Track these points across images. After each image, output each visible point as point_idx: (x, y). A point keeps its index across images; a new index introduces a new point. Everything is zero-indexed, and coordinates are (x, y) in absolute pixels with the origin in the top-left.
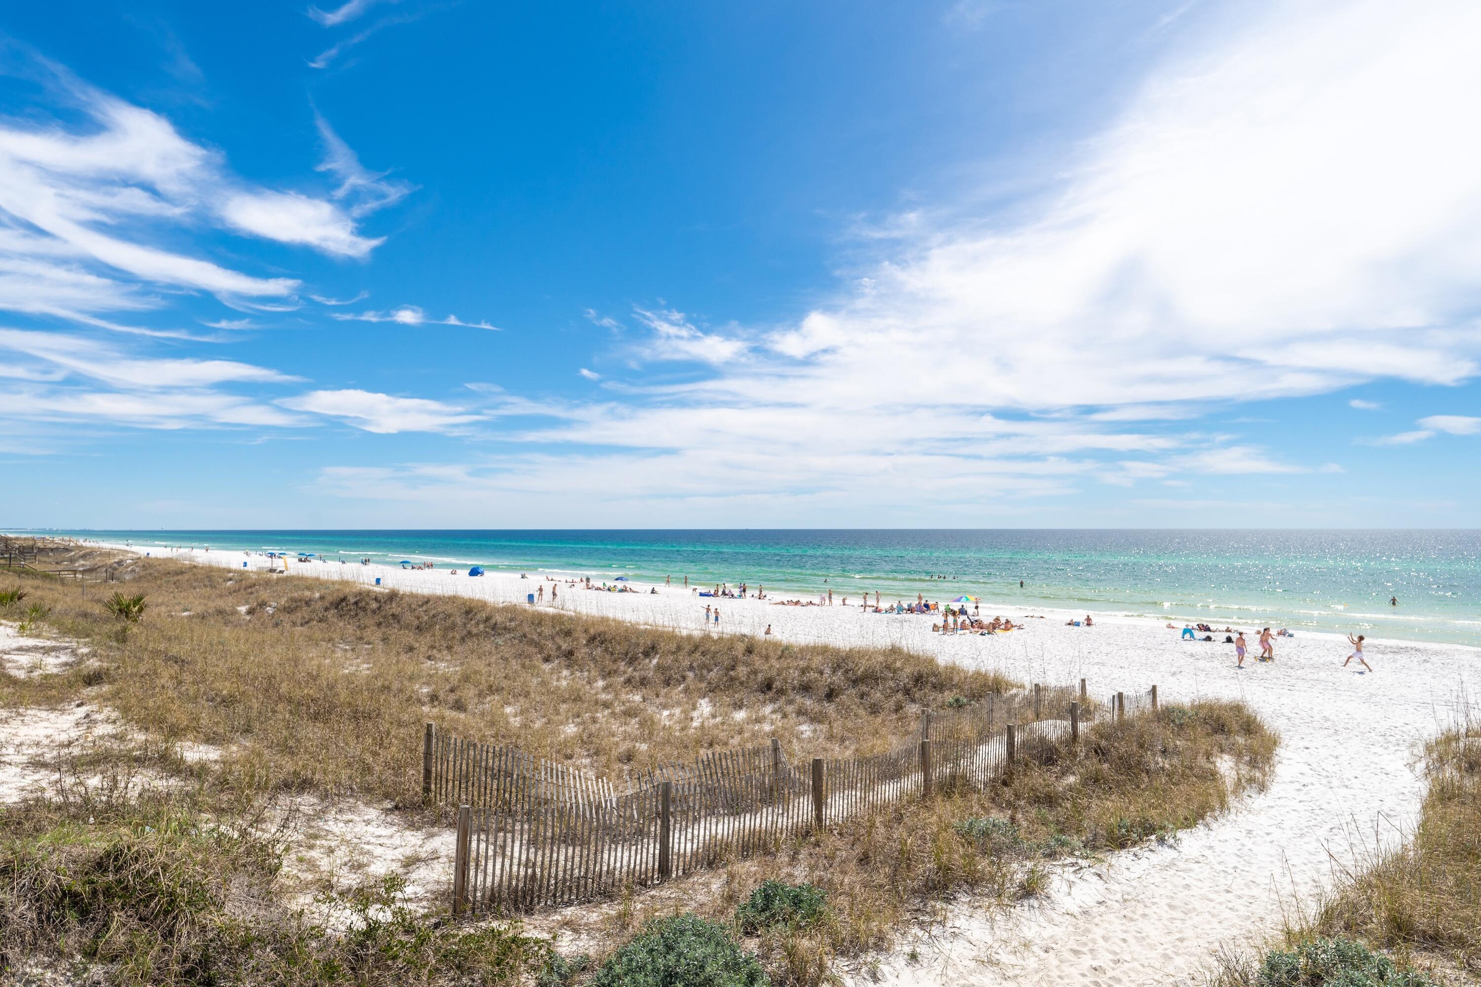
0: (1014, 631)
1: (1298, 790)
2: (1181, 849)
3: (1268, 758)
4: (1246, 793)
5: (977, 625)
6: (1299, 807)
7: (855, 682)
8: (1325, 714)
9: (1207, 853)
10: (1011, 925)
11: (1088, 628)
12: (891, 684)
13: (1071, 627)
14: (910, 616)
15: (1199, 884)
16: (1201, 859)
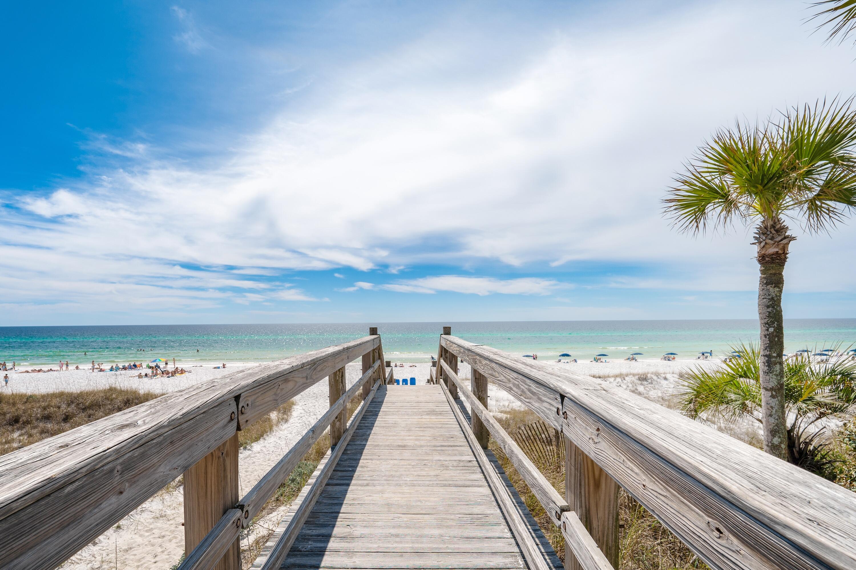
0: (187, 374)
1: (299, 419)
2: (253, 450)
3: (290, 410)
4: (281, 424)
5: (165, 373)
6: (299, 425)
7: (84, 409)
8: (314, 392)
9: (263, 449)
10: (173, 498)
11: (224, 369)
12: (110, 407)
13: (216, 369)
14: (123, 372)
15: (259, 460)
16: (260, 452)
